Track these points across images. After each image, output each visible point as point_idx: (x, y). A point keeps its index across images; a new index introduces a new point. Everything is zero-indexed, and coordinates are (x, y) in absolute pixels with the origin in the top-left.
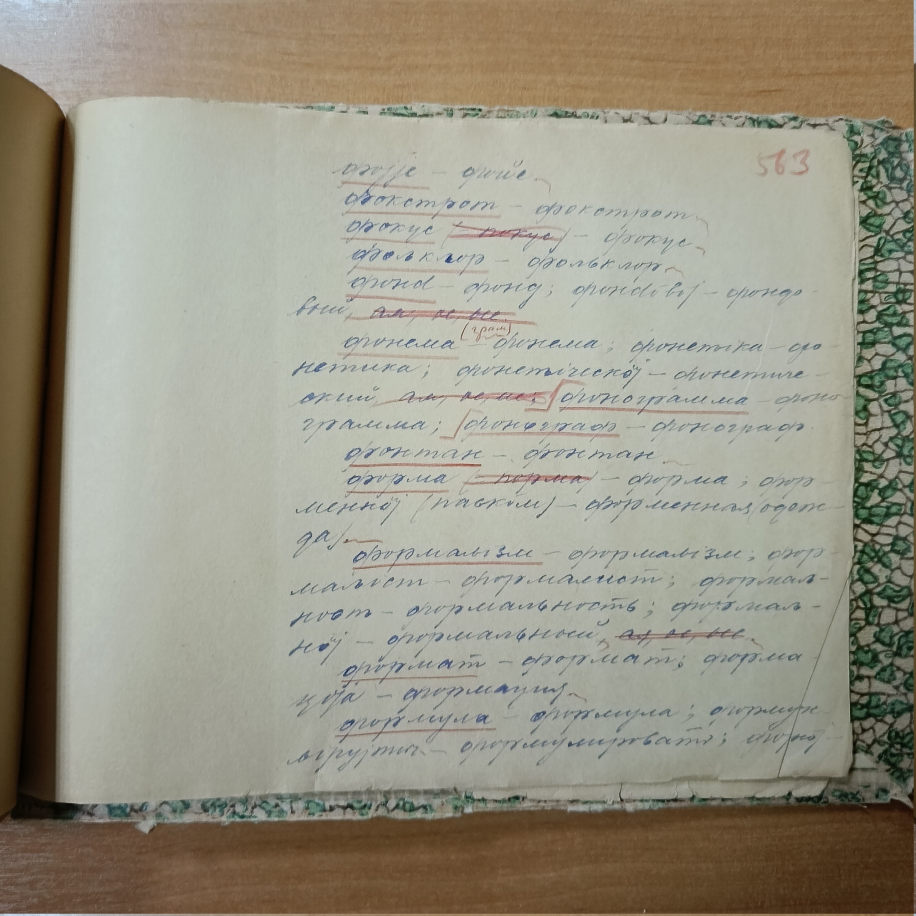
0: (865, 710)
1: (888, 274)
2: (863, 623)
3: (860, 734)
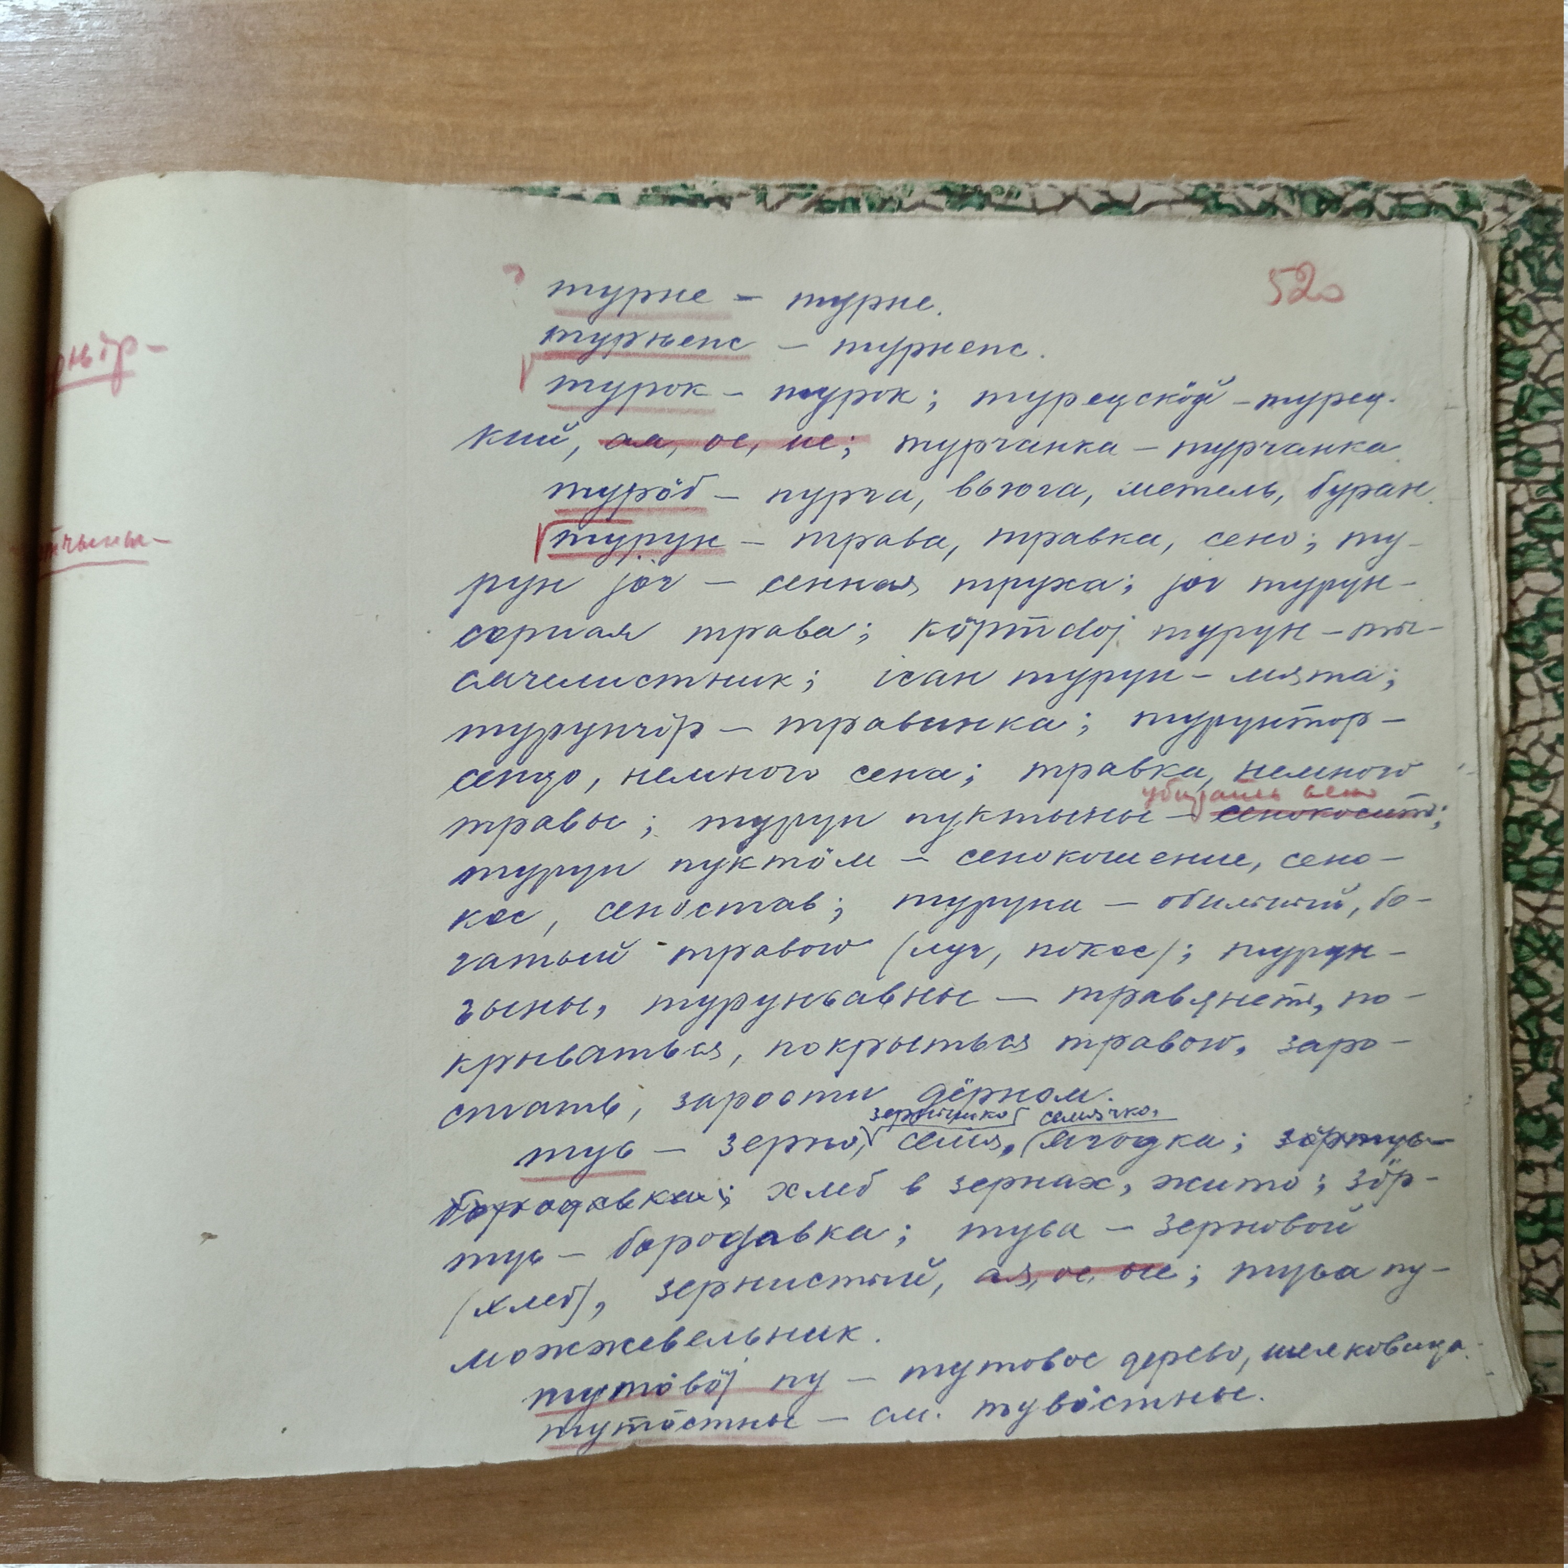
0: (1540, 1225)
1: (1541, 450)
2: (1527, 1068)
3: (1532, 1269)
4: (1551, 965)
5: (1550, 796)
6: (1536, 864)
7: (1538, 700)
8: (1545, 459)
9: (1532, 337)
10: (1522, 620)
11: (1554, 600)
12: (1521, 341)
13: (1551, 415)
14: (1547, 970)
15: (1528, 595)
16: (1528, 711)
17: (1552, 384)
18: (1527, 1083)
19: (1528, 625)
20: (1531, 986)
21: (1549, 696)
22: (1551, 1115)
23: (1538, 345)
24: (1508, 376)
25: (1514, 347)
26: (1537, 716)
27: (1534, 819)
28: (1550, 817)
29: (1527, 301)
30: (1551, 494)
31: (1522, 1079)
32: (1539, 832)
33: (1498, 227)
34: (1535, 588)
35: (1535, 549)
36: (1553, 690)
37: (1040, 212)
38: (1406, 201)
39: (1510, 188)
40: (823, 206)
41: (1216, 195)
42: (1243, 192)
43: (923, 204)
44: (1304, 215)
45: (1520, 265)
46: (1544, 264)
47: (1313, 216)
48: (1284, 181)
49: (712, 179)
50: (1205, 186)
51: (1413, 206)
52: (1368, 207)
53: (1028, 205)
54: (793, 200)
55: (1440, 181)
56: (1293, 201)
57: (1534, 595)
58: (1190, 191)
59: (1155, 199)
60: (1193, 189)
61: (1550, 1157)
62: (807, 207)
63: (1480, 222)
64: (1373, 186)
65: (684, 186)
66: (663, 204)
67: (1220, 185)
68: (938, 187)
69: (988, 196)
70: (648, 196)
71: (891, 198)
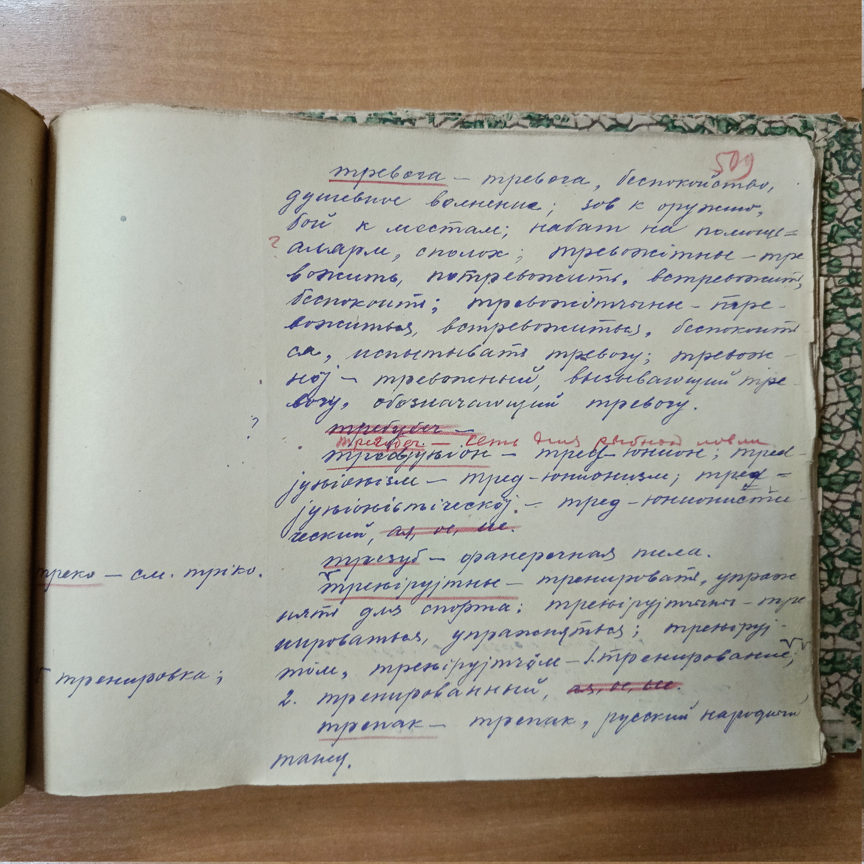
4: (840, 531)
5: (841, 442)
6: (833, 478)
7: (836, 392)
8: (844, 265)
9: (839, 199)
10: (830, 349)
11: (846, 339)
12: (832, 201)
13: (848, 241)
14: (837, 533)
15: (832, 336)
16: (832, 397)
17: (848, 224)
18: (826, 592)
19: (832, 352)
20: (829, 541)
21: (842, 390)
22: (838, 608)
23: (842, 203)
24: (826, 220)
25: (829, 204)
26: (836, 400)
27: (833, 454)
28: (841, 453)
29: (837, 180)
30: (846, 283)
31: (823, 590)
32: (835, 461)
33: (823, 139)
34: (837, 332)
35: (837, 312)
36: (845, 387)
37: (581, 129)
38: (773, 125)
39: (830, 119)
40: (465, 124)
41: (673, 121)
42: (688, 120)
43: (518, 124)
44: (720, 133)
45: (834, 160)
46: (846, 160)
47: (724, 133)
48: (709, 114)
49: (405, 110)
50: (667, 116)
51: (778, 128)
52: (753, 128)
53: (574, 126)
54: (448, 121)
55: (791, 115)
56: (714, 125)
57: (836, 337)
58: (659, 119)
59: (640, 123)
60: (661, 118)
61: (837, 630)
62: (456, 125)
63: (812, 137)
64: (756, 117)
65: (391, 113)
66: (380, 122)
67: (675, 116)
68: (525, 115)
69: (552, 120)
70: (371, 118)
71: (500, 121)
